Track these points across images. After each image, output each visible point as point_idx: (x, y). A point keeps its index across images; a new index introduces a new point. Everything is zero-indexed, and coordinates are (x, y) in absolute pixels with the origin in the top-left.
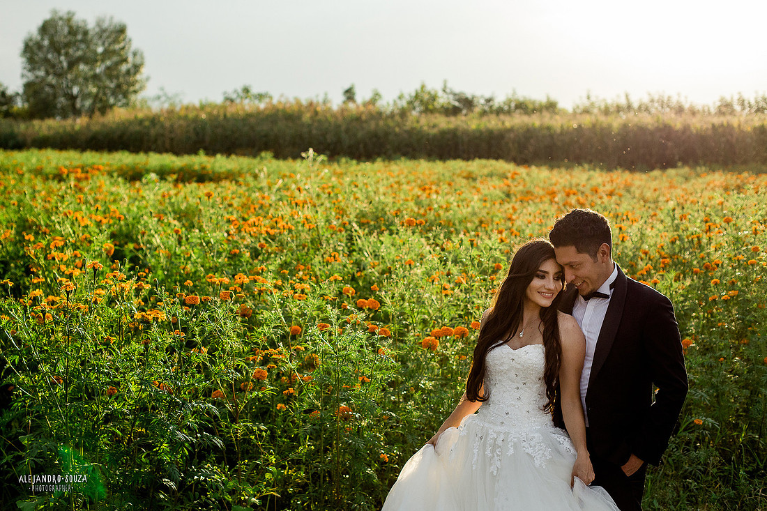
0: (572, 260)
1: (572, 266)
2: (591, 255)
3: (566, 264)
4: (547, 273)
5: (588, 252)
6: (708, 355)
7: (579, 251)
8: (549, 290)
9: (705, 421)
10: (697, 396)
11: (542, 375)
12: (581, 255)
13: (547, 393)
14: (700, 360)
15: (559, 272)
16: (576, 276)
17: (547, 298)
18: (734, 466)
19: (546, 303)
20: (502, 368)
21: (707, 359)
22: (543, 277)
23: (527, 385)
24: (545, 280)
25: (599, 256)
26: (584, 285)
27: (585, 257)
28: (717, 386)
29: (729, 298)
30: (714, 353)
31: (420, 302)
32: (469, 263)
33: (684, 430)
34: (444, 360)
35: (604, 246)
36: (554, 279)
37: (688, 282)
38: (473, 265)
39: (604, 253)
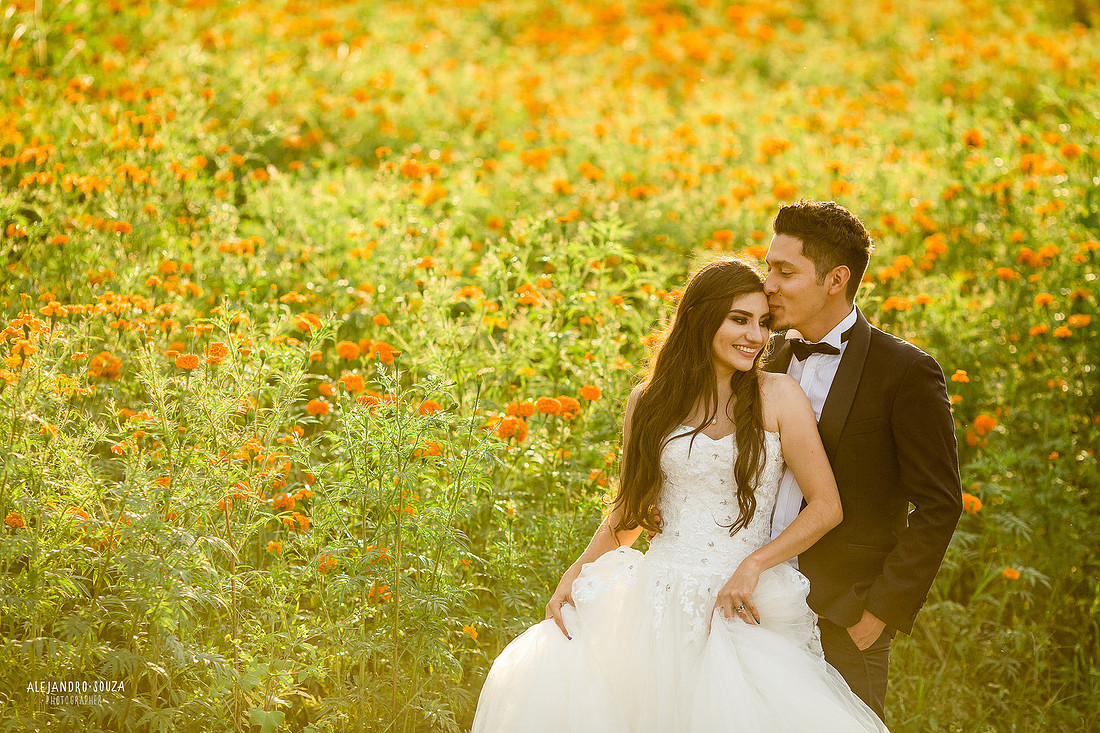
6: (1029, 448)
9: (1022, 574)
10: (1006, 526)
14: (1011, 455)
15: (767, 313)
17: (747, 356)
18: (1080, 663)
19: (744, 364)
21: (1026, 455)
22: (744, 322)
24: (746, 326)
28: (1046, 508)
29: (1069, 333)
30: (1039, 441)
33: (985, 590)
36: (760, 325)
37: (988, 301)
39: (837, 280)
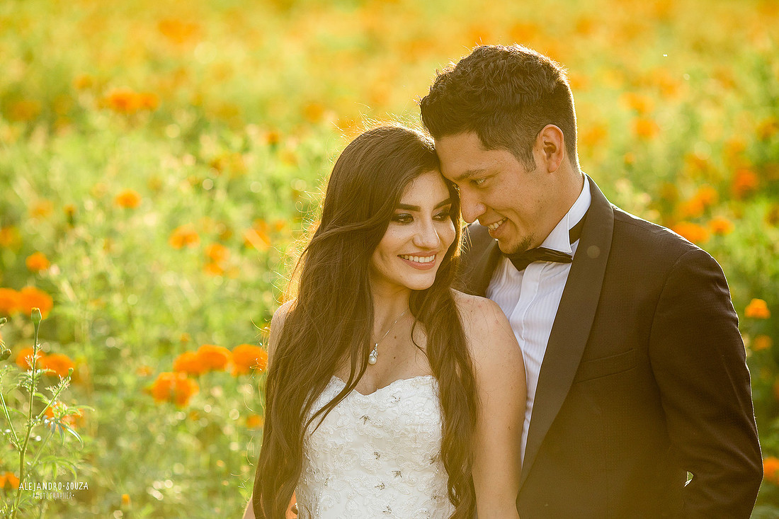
0: (472, 167)
1: (474, 183)
2: (516, 154)
3: (461, 178)
4: (416, 209)
5: (509, 146)
7: (488, 144)
8: (425, 248)
11: (436, 450)
12: (492, 153)
13: (450, 491)
15: (446, 202)
16: (487, 207)
17: (424, 268)
19: (423, 280)
20: (339, 442)
22: (408, 219)
23: (406, 475)
24: (413, 226)
25: (539, 155)
26: (507, 230)
27: (503, 159)
31: (154, 295)
32: (266, 193)
34: (211, 433)
35: (551, 133)
36: (434, 218)
38: (278, 200)
39: (551, 149)
